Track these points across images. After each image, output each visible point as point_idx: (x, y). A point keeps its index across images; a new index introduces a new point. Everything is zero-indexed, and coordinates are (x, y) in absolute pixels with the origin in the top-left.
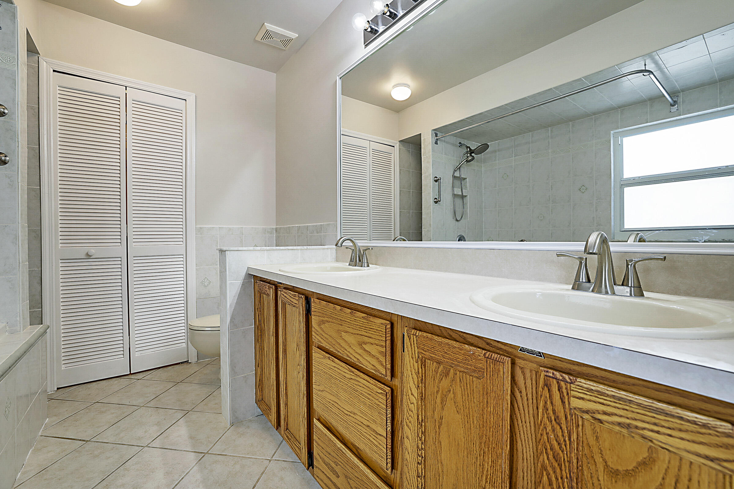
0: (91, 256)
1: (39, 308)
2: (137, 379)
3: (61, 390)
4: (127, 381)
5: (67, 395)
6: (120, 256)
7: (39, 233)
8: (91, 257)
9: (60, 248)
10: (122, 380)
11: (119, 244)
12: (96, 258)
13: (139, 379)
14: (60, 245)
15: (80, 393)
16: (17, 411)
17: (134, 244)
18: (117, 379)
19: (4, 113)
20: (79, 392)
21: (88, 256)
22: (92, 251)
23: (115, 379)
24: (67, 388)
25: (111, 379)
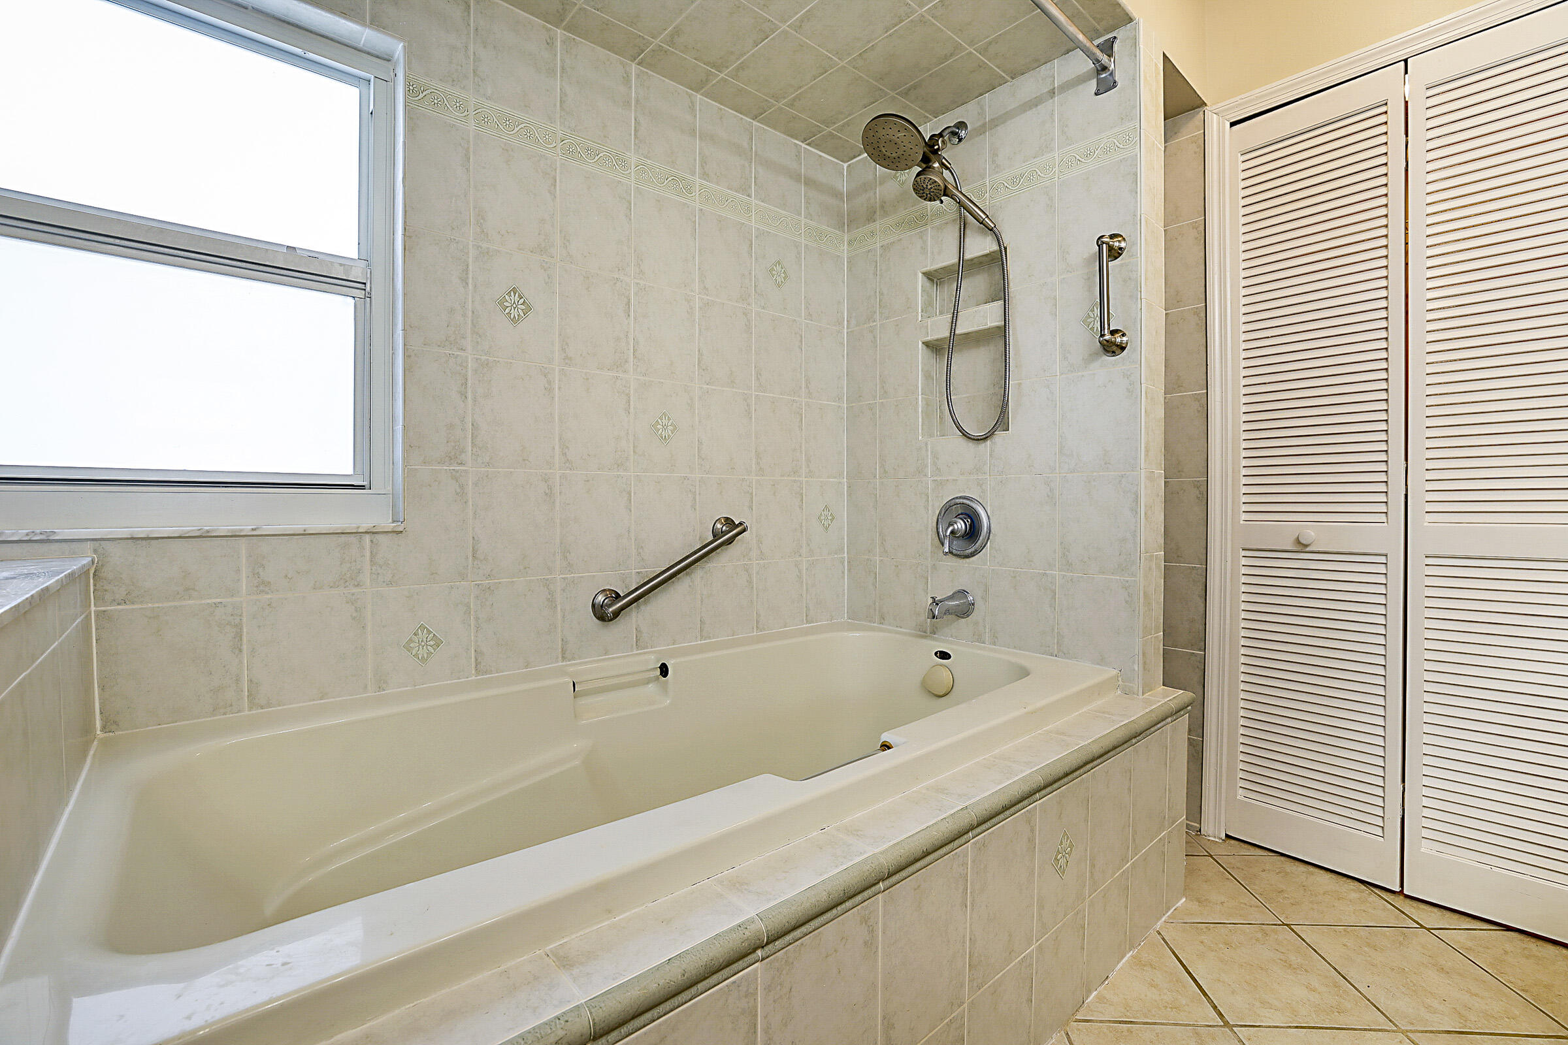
0: (1306, 546)
1: (1200, 650)
2: (1418, 923)
3: (1233, 842)
4: (1385, 909)
5: (1239, 865)
6: (1384, 552)
7: (1203, 488)
8: (1308, 549)
9: (1242, 522)
10: (1373, 898)
11: (1383, 518)
12: (1319, 552)
13: (1422, 927)
14: (1244, 516)
15: (1263, 874)
16: (1093, 866)
17: (1429, 517)
18: (1363, 887)
19: (1121, 249)
20: (1264, 871)
21: (1301, 546)
22: (1310, 534)
23: (1357, 884)
24: (1246, 846)
25: (1345, 879)
